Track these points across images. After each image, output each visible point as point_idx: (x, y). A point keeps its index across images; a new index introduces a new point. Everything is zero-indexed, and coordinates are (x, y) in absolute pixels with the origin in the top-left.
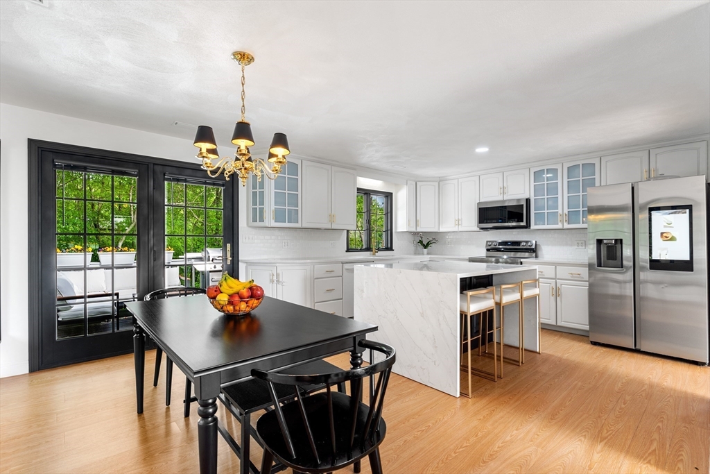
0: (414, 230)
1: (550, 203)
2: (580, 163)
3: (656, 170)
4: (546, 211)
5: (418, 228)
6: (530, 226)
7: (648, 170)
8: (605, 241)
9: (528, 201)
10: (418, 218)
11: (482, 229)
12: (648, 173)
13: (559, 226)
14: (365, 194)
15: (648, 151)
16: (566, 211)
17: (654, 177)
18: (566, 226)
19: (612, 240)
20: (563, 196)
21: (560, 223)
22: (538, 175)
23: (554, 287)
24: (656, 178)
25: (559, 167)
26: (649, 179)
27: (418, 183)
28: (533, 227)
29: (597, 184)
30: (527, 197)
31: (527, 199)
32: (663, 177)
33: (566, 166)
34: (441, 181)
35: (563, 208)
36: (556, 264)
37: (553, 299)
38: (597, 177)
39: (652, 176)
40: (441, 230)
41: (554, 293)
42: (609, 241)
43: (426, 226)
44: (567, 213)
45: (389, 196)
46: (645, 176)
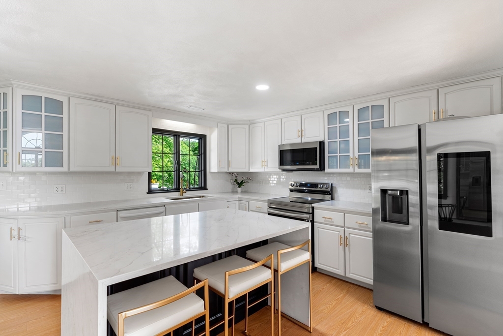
0: (226, 170)
1: (342, 146)
2: (370, 104)
3: (445, 111)
4: (338, 154)
5: (229, 168)
6: (324, 169)
7: (436, 111)
8: (390, 192)
9: (322, 144)
10: (229, 160)
11: (284, 170)
12: (436, 115)
13: (350, 170)
14: (174, 135)
15: (436, 91)
16: (356, 155)
17: (443, 119)
18: (357, 170)
19: (397, 190)
20: (354, 138)
21: (351, 167)
22: (331, 117)
23: (343, 236)
24: (445, 119)
25: (350, 109)
26: (438, 119)
27: (230, 126)
28: (327, 170)
29: (386, 125)
30: (321, 139)
31: (320, 143)
32: (452, 118)
33: (356, 108)
34: (251, 124)
35: (354, 152)
36: (345, 212)
37: (342, 248)
38: (386, 119)
39: (441, 117)
40: (252, 170)
41: (343, 242)
42: (393, 192)
43: (238, 167)
44: (357, 157)
45: (202, 138)
46: (434, 117)
